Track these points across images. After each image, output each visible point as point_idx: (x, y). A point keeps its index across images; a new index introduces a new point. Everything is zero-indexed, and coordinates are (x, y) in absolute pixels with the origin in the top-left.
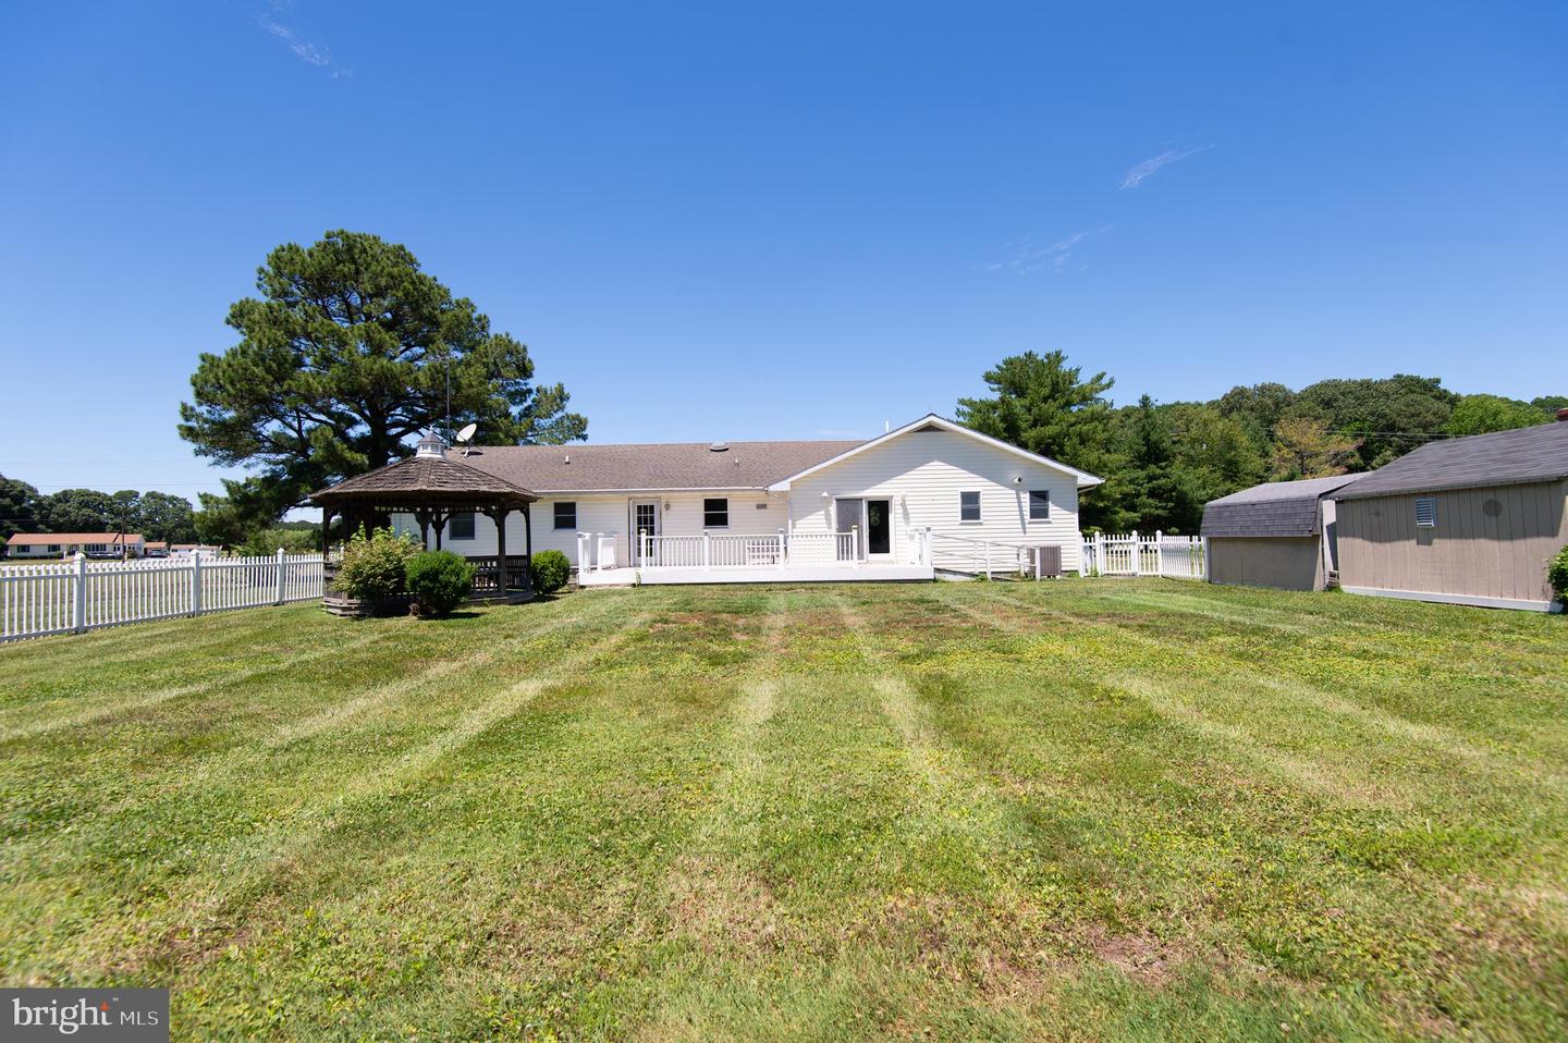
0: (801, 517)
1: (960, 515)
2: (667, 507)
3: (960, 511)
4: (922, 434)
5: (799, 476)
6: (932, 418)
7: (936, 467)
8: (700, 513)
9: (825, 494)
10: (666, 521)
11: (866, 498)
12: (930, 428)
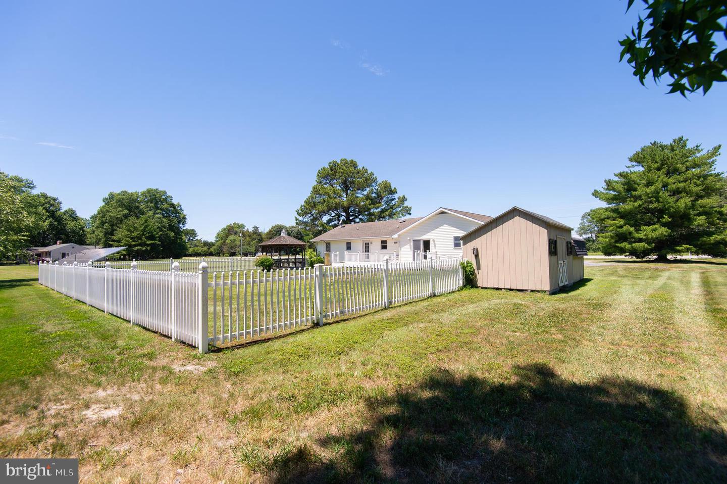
0: (403, 246)
1: (453, 245)
2: (371, 243)
3: (453, 243)
4: (440, 215)
5: (402, 231)
6: (441, 209)
7: (446, 228)
8: (380, 245)
9: (408, 238)
10: (371, 247)
11: (422, 240)
12: (443, 213)
